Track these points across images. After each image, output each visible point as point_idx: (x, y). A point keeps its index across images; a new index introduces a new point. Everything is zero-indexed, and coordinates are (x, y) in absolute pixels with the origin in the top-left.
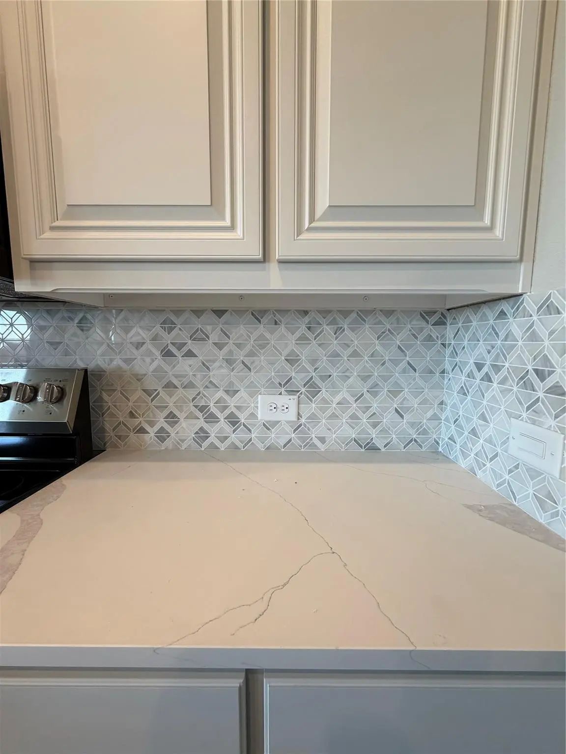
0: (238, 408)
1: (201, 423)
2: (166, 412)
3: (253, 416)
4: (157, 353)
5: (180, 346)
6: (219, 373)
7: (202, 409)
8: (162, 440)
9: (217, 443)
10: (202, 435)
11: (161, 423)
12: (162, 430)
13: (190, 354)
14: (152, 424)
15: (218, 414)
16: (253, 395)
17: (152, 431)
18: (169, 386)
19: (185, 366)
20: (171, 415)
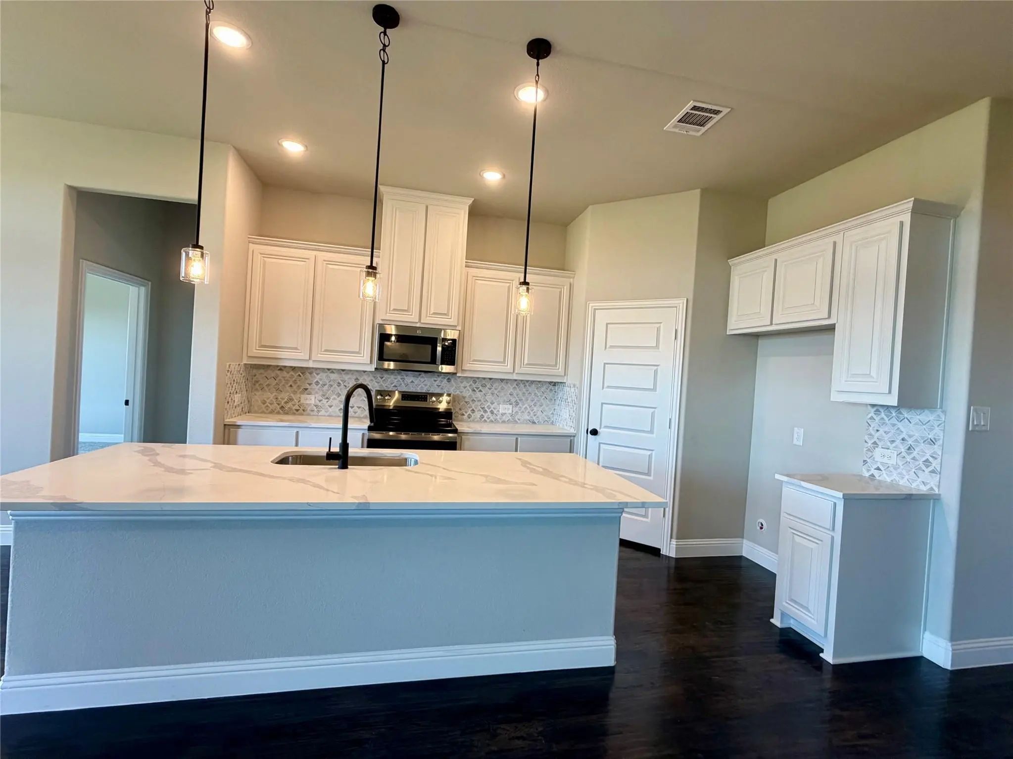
0: (494, 408)
1: (482, 413)
2: (471, 409)
3: (499, 411)
4: (470, 390)
5: (478, 388)
6: (489, 397)
7: (483, 408)
8: (469, 418)
9: (486, 419)
10: (482, 416)
11: (469, 412)
12: (469, 415)
13: (481, 391)
14: (466, 412)
15: (487, 410)
16: (499, 404)
17: (466, 415)
18: (473, 400)
19: (478, 394)
20: (473, 410)
